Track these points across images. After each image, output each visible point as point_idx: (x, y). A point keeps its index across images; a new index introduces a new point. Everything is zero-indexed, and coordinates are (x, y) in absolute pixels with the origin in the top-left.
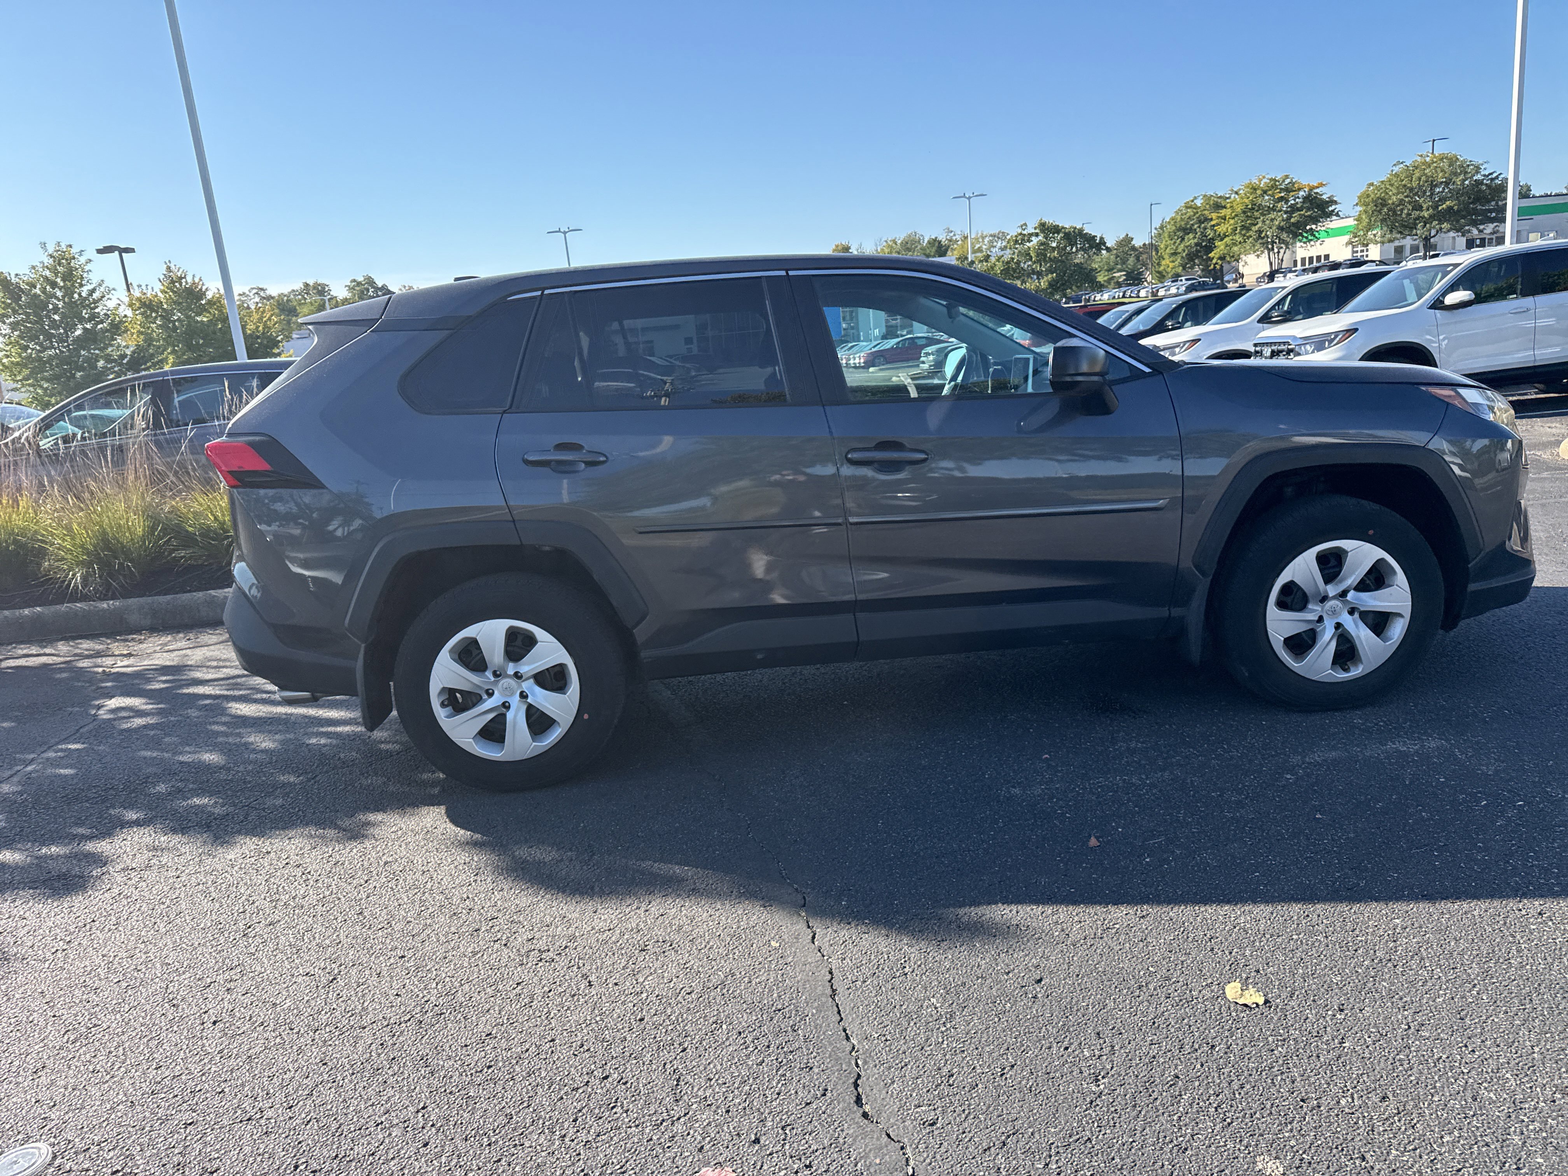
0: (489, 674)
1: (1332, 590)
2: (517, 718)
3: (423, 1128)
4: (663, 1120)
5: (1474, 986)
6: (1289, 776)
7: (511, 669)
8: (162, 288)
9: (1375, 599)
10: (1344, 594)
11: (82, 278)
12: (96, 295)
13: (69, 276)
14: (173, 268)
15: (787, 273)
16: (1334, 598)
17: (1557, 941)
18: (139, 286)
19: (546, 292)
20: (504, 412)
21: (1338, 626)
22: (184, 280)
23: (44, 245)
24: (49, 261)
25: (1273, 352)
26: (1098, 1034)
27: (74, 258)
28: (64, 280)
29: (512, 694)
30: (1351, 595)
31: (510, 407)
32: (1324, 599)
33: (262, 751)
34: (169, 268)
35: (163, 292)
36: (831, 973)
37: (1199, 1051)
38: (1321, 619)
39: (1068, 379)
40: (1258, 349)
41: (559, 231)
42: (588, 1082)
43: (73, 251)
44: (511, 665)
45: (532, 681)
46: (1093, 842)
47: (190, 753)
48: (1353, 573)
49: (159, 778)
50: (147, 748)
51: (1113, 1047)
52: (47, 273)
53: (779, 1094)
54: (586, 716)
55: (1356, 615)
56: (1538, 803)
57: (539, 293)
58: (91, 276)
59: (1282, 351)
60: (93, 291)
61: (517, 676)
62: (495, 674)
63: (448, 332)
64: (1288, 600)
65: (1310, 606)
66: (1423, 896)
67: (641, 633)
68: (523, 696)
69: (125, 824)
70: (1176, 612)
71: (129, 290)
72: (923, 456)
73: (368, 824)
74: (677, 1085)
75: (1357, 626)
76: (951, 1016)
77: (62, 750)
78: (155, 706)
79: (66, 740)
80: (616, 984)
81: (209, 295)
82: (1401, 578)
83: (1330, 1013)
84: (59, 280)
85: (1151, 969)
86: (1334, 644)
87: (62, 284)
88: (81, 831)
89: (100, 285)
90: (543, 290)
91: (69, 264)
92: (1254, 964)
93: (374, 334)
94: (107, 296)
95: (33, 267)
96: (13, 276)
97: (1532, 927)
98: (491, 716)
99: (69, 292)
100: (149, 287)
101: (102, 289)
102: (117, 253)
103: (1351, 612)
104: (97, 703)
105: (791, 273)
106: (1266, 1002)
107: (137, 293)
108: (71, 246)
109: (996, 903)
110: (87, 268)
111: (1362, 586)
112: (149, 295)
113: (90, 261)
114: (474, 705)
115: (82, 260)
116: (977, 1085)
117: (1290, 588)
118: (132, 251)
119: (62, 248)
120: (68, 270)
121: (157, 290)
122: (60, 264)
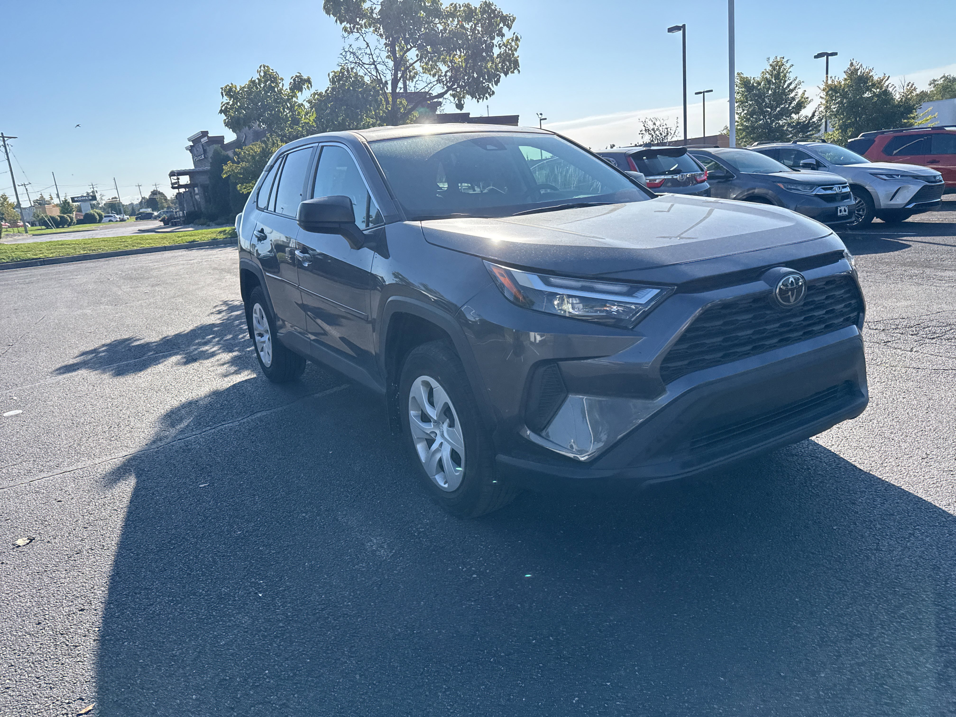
1: (433, 415)
8: (846, 77)
11: (786, 77)
12: (792, 87)
13: (777, 77)
14: (855, 64)
18: (833, 77)
22: (859, 71)
23: (768, 59)
24: (769, 68)
27: (783, 64)
28: (775, 79)
34: (852, 64)
35: (845, 80)
43: (785, 60)
52: (768, 76)
58: (791, 75)
60: (790, 84)
81: (876, 78)
84: (773, 79)
87: (774, 81)
89: (795, 80)
91: (780, 68)
94: (798, 87)
95: (762, 73)
96: (752, 79)
99: (778, 85)
100: (837, 78)
101: (796, 82)
102: (825, 56)
107: (830, 82)
108: (783, 58)
110: (789, 70)
112: (836, 83)
115: (788, 65)
118: (835, 54)
119: (778, 59)
120: (779, 73)
121: (841, 79)
122: (774, 70)
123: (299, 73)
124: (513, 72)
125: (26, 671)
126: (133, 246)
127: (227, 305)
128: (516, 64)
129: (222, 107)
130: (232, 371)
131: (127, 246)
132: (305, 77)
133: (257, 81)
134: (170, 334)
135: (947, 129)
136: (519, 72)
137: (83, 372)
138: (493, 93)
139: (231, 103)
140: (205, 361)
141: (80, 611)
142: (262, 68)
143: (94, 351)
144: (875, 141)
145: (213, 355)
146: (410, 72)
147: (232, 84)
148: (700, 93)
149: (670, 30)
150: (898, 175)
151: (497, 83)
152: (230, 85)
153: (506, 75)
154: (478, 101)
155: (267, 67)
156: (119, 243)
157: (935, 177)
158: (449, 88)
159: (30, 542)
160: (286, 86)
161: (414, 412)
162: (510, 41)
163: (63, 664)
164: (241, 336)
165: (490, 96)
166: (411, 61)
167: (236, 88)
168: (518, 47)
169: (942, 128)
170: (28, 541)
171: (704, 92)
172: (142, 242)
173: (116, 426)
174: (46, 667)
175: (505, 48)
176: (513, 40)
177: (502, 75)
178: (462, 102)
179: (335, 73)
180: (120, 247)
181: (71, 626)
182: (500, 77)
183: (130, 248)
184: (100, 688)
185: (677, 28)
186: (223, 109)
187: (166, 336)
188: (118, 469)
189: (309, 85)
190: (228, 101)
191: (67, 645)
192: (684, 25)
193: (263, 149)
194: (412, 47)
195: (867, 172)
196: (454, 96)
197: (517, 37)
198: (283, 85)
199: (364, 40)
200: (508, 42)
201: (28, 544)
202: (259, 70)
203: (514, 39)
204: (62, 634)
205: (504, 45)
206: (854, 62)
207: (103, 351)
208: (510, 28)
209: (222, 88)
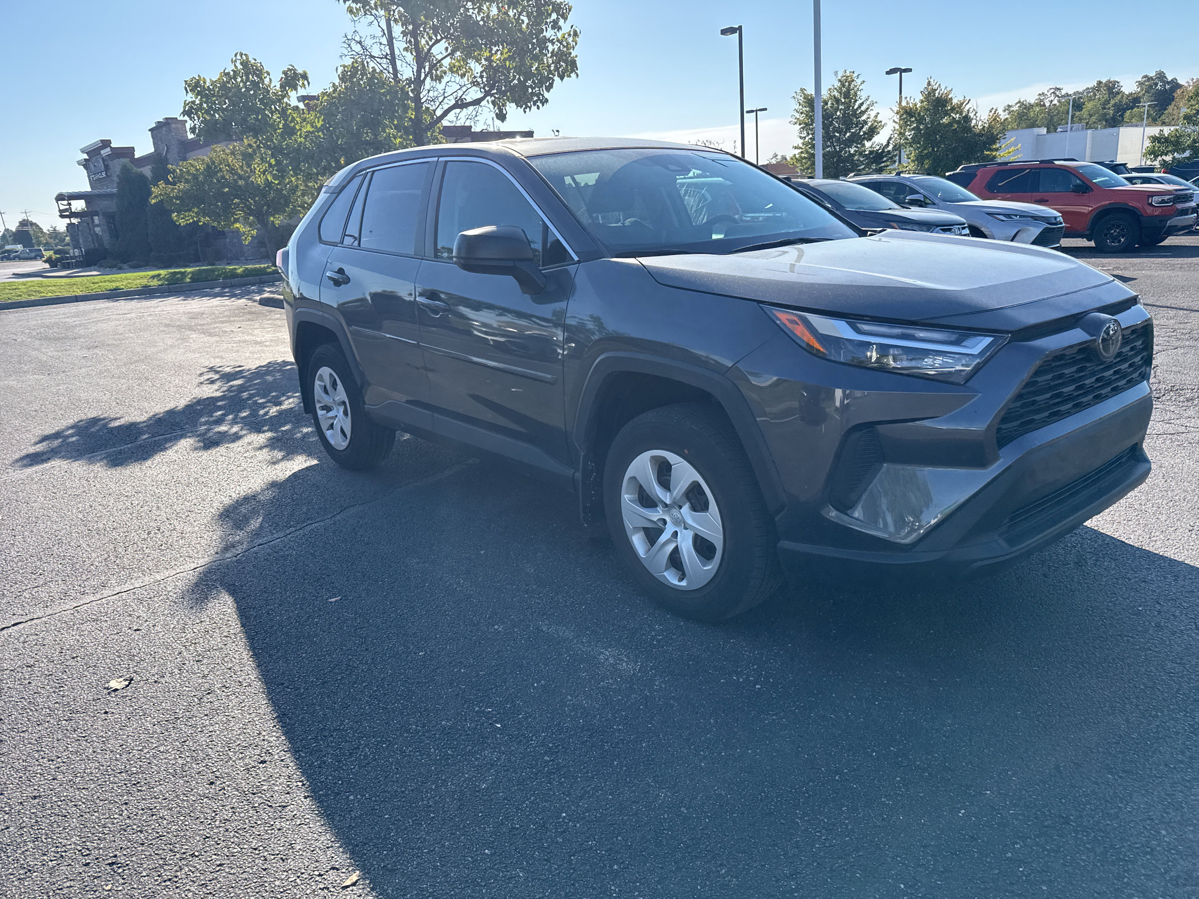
1: (668, 498)
8: (922, 98)
11: (857, 95)
12: (863, 108)
13: (847, 95)
14: (932, 83)
18: (907, 98)
19: (368, 171)
22: (937, 92)
23: (836, 73)
24: (837, 84)
27: (853, 80)
28: (845, 98)
34: (929, 83)
35: (921, 101)
43: (855, 75)
44: (333, 394)
52: (836, 94)
54: (353, 436)
58: (862, 93)
60: (862, 104)
71: (899, 101)
81: (955, 101)
82: (714, 507)
84: (842, 98)
87: (843, 100)
89: (867, 100)
91: (849, 85)
94: (871, 108)
95: (830, 89)
99: (848, 105)
100: (912, 99)
101: (868, 102)
102: (899, 73)
107: (904, 104)
108: (853, 72)
110: (860, 87)
112: (911, 105)
113: (864, 82)
115: (859, 81)
118: (910, 70)
119: (848, 74)
120: (849, 90)
121: (917, 101)
122: (844, 86)
123: (291, 65)
124: (569, 76)
125: (232, 843)
126: (29, 295)
127: (217, 372)
128: (572, 66)
129: (185, 107)
130: (280, 457)
131: (20, 296)
132: (300, 71)
133: (232, 73)
134: (157, 411)
135: (1057, 162)
136: (577, 75)
137: (58, 465)
138: (547, 101)
139: (198, 102)
140: (231, 445)
141: (260, 763)
142: (239, 57)
143: (57, 435)
144: (976, 175)
145: (236, 437)
146: (437, 70)
147: (199, 76)
148: (752, 111)
149: (724, 32)
150: (1016, 216)
151: (548, 89)
152: (197, 78)
153: (562, 79)
154: (525, 112)
155: (246, 55)
156: (7, 291)
157: (1056, 218)
158: (487, 94)
159: (130, 683)
160: (274, 81)
161: (628, 496)
162: (566, 36)
163: (279, 829)
164: (262, 412)
165: (543, 105)
166: (439, 57)
167: (205, 83)
168: (576, 44)
169: (1051, 161)
170: (127, 683)
171: (756, 111)
172: (41, 289)
173: (156, 531)
174: (259, 835)
175: (559, 45)
176: (569, 35)
177: (556, 78)
178: (504, 112)
179: (344, 66)
180: (9, 296)
181: (259, 782)
182: (553, 80)
183: (24, 298)
184: (352, 853)
185: (731, 31)
186: (187, 109)
187: (154, 414)
188: (197, 585)
189: (306, 82)
190: (194, 99)
191: (270, 806)
192: (740, 27)
193: (208, 166)
194: (442, 38)
195: (982, 212)
196: (494, 103)
197: (575, 32)
198: (270, 80)
199: (379, 26)
200: (564, 37)
201: (127, 686)
202: (234, 59)
203: (572, 33)
204: (254, 794)
205: (558, 41)
206: (932, 81)
207: (72, 436)
208: (565, 19)
209: (185, 81)
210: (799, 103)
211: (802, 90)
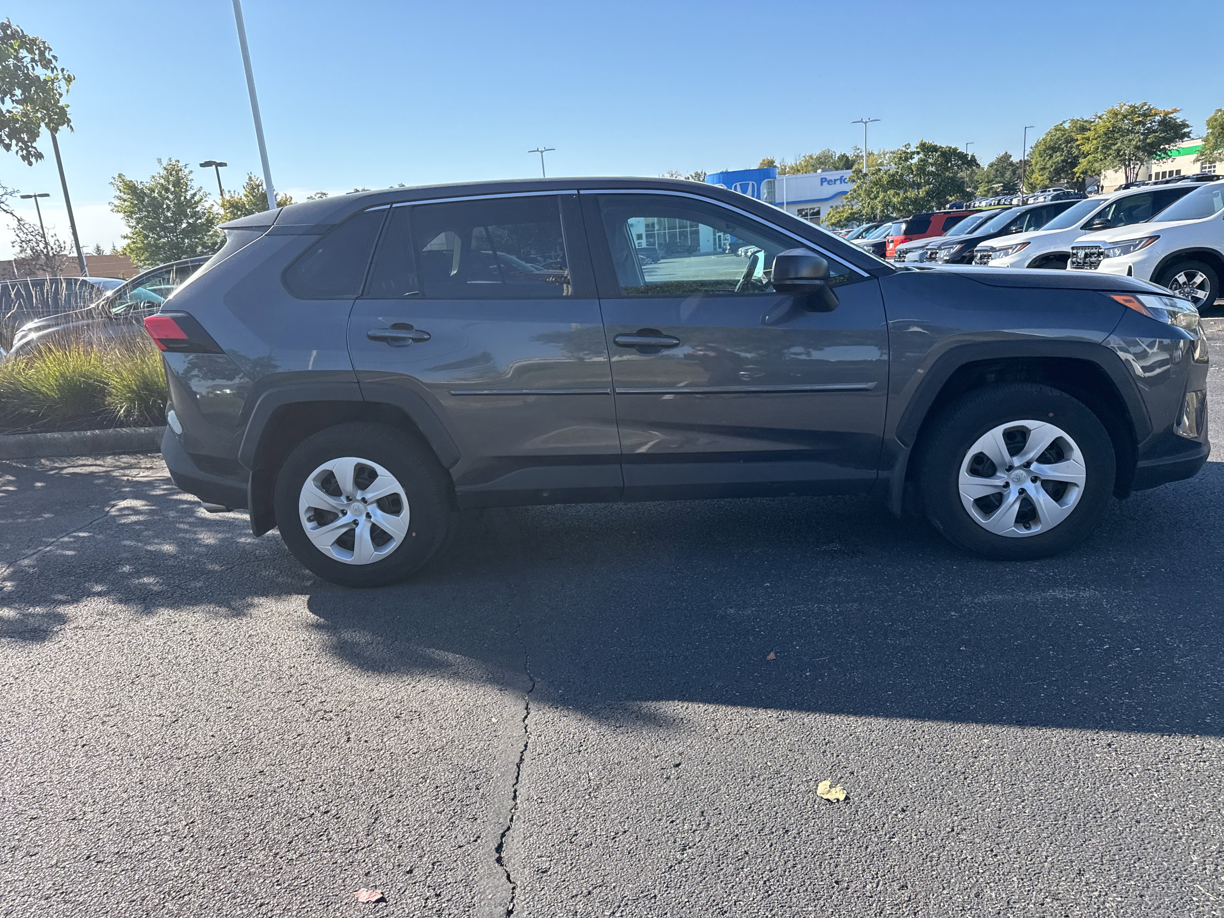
0: (343, 498)
1: (1017, 461)
2: (363, 532)
3: (185, 837)
4: (351, 849)
5: (1023, 801)
6: (953, 613)
7: (359, 495)
8: (245, 193)
9: (1054, 471)
10: (1028, 465)
11: (187, 185)
12: (197, 198)
13: (177, 183)
14: (253, 178)
15: (579, 192)
16: (1019, 468)
17: (1112, 769)
18: (229, 192)
19: (394, 205)
20: (357, 298)
21: (1022, 491)
22: (261, 187)
23: (160, 160)
24: (163, 173)
25: (1086, 254)
26: (702, 812)
27: (181, 170)
28: (174, 186)
29: (361, 515)
30: (1034, 466)
31: (362, 295)
32: (1010, 468)
33: (204, 546)
34: (250, 178)
35: (246, 196)
36: (526, 746)
37: (775, 834)
38: (1007, 485)
39: (789, 282)
40: (1074, 251)
41: (538, 150)
42: (313, 814)
43: (180, 164)
44: (359, 492)
45: (375, 505)
46: (772, 656)
47: (156, 544)
48: (1035, 448)
49: (127, 561)
50: (130, 538)
51: (709, 824)
52: (162, 181)
53: (442, 837)
54: (414, 534)
55: (1039, 483)
56: (1154, 650)
57: (388, 206)
58: (193, 183)
59: (1093, 254)
60: (195, 194)
61: (364, 500)
62: (348, 499)
63: (319, 236)
64: (980, 468)
65: (998, 474)
66: (1017, 722)
67: (456, 472)
68: (368, 516)
69: (90, 594)
70: (883, 474)
71: (222, 195)
72: (675, 342)
73: (252, 605)
74: (374, 823)
75: (1038, 492)
76: (598, 787)
77: (74, 537)
78: (149, 508)
79: (80, 530)
80: (366, 741)
82: (1077, 453)
83: (894, 812)
84: (170, 187)
85: (768, 763)
86: (1017, 506)
87: (173, 189)
88: (60, 597)
89: (199, 190)
90: (392, 203)
91: (178, 174)
92: (852, 767)
93: (266, 237)
94: (205, 199)
95: (153, 177)
96: (140, 183)
97: (1097, 755)
98: (344, 530)
99: (177, 195)
100: (236, 193)
101: (201, 193)
102: (214, 166)
103: (1034, 480)
104: (113, 503)
105: (582, 192)
106: (847, 798)
107: (227, 197)
108: (179, 161)
109: (674, 700)
110: (190, 177)
111: (1043, 459)
112: (236, 198)
113: (192, 172)
114: (332, 521)
115: (187, 171)
116: (591, 844)
117: (980, 458)
118: (225, 165)
119: (173, 162)
120: (177, 179)
121: (241, 194)
122: (171, 175)
148: (30, 197)
171: (35, 196)
210: (120, 190)
211: (120, 176)
